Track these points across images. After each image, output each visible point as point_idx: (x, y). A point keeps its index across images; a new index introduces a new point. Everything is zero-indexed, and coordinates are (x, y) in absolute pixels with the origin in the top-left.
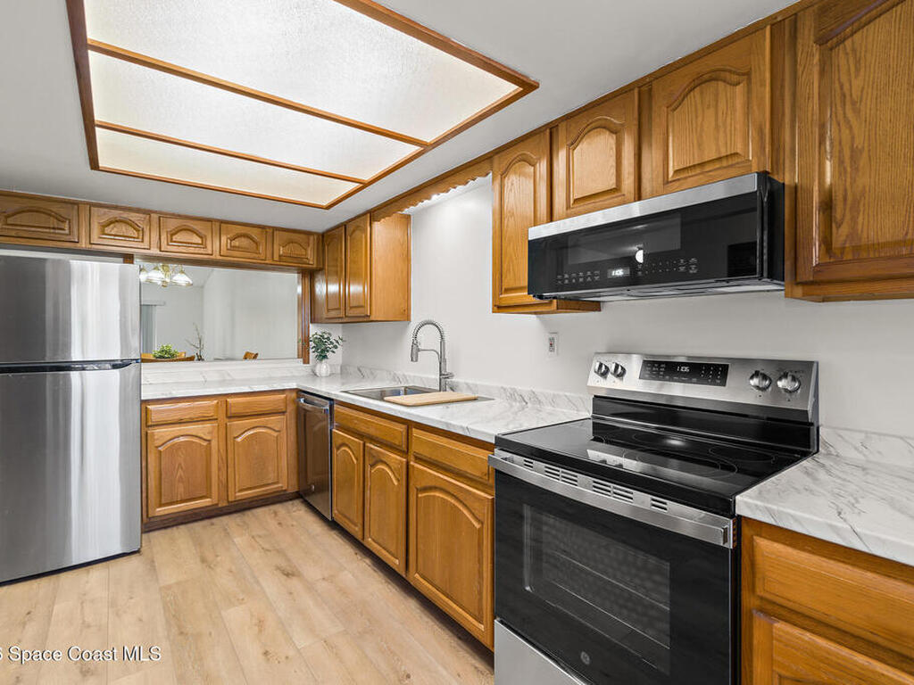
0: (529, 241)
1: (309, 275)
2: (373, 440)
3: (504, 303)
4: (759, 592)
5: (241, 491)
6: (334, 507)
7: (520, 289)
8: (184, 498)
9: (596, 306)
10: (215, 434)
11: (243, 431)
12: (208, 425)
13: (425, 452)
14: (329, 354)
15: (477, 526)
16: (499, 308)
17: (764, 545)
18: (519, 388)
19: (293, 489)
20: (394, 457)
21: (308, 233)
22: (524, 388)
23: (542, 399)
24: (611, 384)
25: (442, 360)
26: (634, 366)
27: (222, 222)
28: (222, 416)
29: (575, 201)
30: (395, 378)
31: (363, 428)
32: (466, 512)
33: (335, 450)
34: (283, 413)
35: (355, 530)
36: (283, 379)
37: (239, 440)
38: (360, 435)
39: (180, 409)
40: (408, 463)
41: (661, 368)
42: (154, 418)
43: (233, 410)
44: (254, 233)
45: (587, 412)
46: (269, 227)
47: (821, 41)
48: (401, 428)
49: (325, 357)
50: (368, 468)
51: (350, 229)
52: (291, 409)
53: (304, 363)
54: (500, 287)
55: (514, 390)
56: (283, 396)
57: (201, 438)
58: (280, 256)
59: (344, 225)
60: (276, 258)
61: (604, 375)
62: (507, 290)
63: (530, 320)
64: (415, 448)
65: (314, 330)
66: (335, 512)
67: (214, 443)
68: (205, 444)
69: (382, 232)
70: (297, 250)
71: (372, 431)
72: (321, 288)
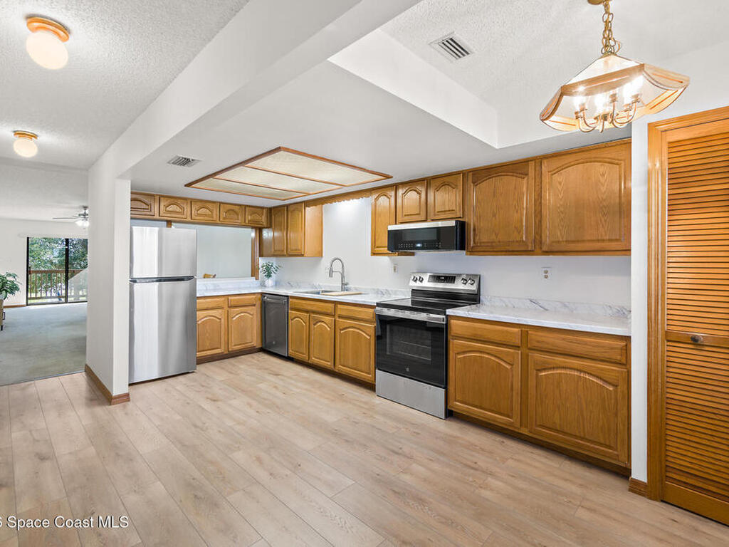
0: (389, 231)
1: (259, 230)
2: (314, 312)
3: (376, 252)
4: (452, 334)
5: (235, 345)
6: (290, 348)
7: (384, 247)
8: (210, 348)
9: (413, 254)
10: (223, 316)
11: (237, 314)
12: (220, 311)
13: (344, 313)
14: (273, 274)
15: (368, 337)
16: (374, 254)
17: (453, 322)
18: (380, 288)
19: (259, 346)
20: (327, 319)
21: (262, 208)
22: (382, 288)
23: (390, 292)
24: (418, 285)
25: (343, 277)
26: (426, 277)
27: (220, 203)
28: (226, 306)
29: (405, 215)
30: (313, 286)
31: (309, 308)
32: (363, 333)
33: (290, 320)
34: (254, 305)
35: (304, 357)
36: (246, 288)
37: (234, 319)
38: (307, 312)
39: (207, 302)
40: (335, 320)
41: (437, 278)
42: (198, 307)
43: (232, 303)
44: (236, 208)
45: (409, 296)
46: (243, 205)
47: (474, 183)
48: (332, 305)
49: (270, 276)
50: (312, 326)
51: (291, 208)
52: (258, 303)
53: (256, 279)
54: (374, 245)
55: (378, 289)
56: (254, 296)
57: (216, 317)
58: (249, 221)
59: (287, 206)
60: (247, 222)
61: (415, 281)
62: (378, 247)
63: (386, 258)
64: (339, 312)
65: (262, 261)
66: (290, 351)
67: (223, 320)
68: (218, 320)
69: (310, 212)
70: (257, 217)
71: (314, 309)
72: (267, 234)
